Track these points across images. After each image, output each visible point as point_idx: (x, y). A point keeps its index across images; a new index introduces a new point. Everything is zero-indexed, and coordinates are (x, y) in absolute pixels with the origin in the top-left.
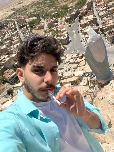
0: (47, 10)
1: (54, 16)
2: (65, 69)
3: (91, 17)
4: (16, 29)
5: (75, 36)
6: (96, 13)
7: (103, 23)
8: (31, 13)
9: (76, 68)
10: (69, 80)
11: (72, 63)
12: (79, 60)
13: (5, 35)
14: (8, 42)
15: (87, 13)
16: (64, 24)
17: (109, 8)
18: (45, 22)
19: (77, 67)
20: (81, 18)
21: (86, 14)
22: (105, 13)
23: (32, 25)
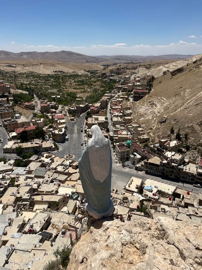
0: (47, 89)
1: (54, 100)
2: (46, 178)
3: (102, 119)
5: (75, 136)
6: (109, 116)
7: (115, 131)
8: (22, 84)
9: (63, 182)
10: (47, 198)
11: (60, 173)
12: (71, 170)
15: (98, 112)
16: (65, 115)
17: (125, 116)
18: (39, 102)
19: (66, 180)
20: (89, 115)
22: (119, 119)
23: (18, 99)
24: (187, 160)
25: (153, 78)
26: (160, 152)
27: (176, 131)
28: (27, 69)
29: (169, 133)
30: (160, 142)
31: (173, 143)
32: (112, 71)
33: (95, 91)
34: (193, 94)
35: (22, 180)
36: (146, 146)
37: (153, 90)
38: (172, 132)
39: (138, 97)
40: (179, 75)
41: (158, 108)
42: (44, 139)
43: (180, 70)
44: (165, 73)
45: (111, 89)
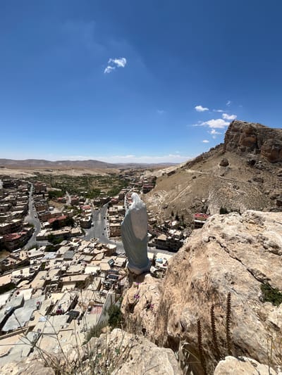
0: (77, 187)
1: (82, 195)
2: (74, 260)
3: (120, 207)
4: (27, 194)
5: (99, 222)
6: (125, 204)
8: (57, 184)
9: (89, 262)
11: (86, 254)
12: (96, 251)
13: (7, 195)
14: (7, 205)
15: (118, 203)
16: (91, 206)
18: (70, 197)
19: (92, 260)
20: (110, 205)
21: (116, 203)
23: (52, 196)
24: (185, 235)
25: (156, 178)
26: (165, 230)
27: (175, 214)
28: (62, 173)
29: (170, 215)
30: (165, 223)
31: (174, 223)
32: (126, 174)
33: (115, 187)
34: (184, 187)
35: (52, 264)
36: (155, 226)
37: (156, 186)
38: (173, 215)
39: (146, 191)
40: (173, 175)
41: (161, 198)
42: (73, 227)
43: (173, 172)
44: (163, 174)
45: (126, 185)
